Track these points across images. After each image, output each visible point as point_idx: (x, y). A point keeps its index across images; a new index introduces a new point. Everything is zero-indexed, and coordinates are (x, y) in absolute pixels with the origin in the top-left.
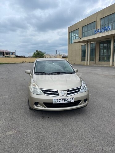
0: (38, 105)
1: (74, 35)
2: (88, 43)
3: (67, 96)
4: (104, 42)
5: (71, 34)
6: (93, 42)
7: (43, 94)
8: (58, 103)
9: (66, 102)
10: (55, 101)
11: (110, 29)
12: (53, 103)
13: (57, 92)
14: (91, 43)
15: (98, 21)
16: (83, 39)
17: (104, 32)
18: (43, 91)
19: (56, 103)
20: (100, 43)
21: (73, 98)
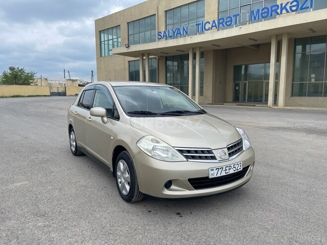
0: (173, 187)
1: (110, 37)
2: (144, 58)
3: (230, 158)
4: (173, 58)
5: (102, 35)
6: (152, 57)
7: (185, 159)
8: (219, 175)
9: (232, 171)
10: (212, 172)
11: (187, 34)
12: (210, 177)
13: (209, 152)
14: (150, 57)
15: (160, 14)
16: (134, 48)
17: (177, 37)
18: (181, 151)
19: (215, 176)
20: (167, 59)
21: (242, 162)
